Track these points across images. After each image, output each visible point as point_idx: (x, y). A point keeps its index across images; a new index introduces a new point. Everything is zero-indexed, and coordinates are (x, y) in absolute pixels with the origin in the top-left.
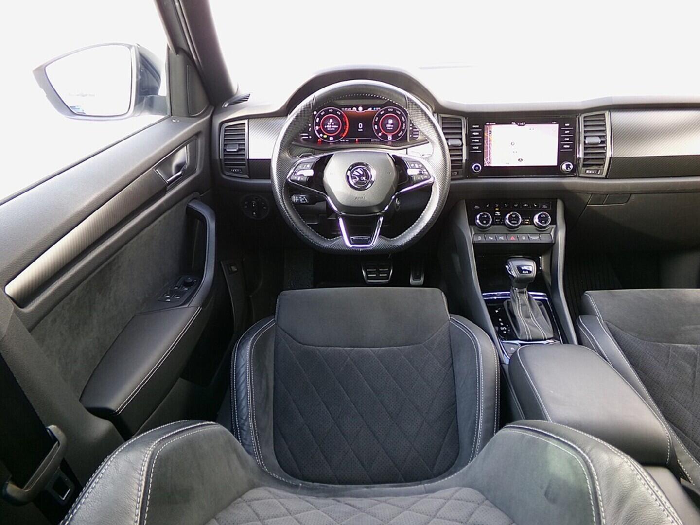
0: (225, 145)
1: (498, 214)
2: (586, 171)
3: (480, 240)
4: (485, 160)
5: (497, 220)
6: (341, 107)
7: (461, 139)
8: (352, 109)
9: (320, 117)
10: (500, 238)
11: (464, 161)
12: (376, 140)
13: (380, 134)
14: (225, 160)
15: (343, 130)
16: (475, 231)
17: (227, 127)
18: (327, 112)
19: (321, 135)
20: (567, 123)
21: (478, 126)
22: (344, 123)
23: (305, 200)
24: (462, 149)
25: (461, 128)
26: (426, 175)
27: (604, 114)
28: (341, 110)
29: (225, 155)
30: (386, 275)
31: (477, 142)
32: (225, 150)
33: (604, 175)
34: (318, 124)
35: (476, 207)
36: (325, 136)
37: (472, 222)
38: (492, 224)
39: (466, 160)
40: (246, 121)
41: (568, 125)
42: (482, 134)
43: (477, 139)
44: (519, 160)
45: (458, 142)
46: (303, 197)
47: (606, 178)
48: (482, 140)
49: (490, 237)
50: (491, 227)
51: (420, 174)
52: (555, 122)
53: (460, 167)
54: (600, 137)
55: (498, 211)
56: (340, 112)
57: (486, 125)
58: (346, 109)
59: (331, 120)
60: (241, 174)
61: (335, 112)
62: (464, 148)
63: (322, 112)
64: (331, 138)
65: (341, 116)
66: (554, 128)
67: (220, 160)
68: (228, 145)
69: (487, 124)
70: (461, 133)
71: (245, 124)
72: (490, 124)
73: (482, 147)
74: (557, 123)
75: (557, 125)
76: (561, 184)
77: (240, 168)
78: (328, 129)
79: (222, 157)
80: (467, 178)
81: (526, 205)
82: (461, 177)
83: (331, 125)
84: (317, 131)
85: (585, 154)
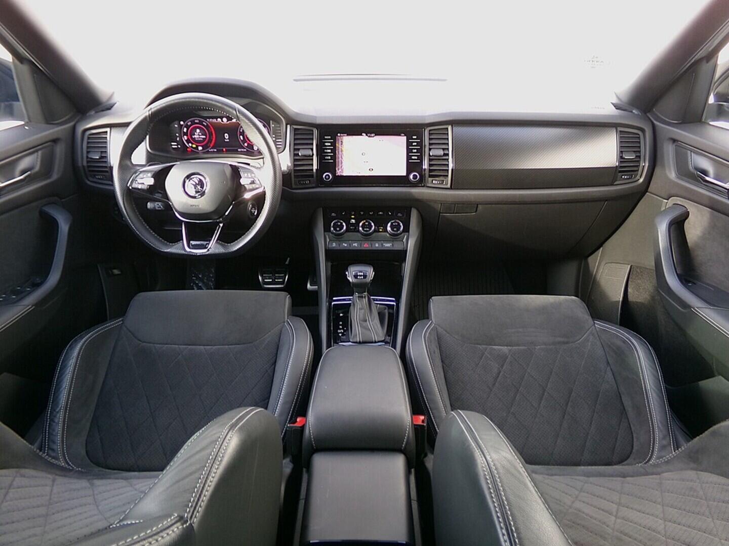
0: (88, 152)
1: (353, 221)
2: (432, 182)
3: (334, 247)
4: (337, 169)
5: (351, 228)
6: (206, 118)
7: (312, 149)
8: (217, 120)
9: (187, 126)
10: (354, 245)
11: (315, 171)
12: (243, 150)
13: (246, 144)
14: (88, 167)
15: (210, 140)
16: (329, 239)
17: (90, 135)
18: (193, 123)
19: (190, 145)
20: (414, 136)
21: (330, 137)
22: (211, 134)
23: (160, 207)
24: (312, 159)
25: (313, 139)
26: (257, 184)
27: (447, 129)
28: (206, 120)
29: (88, 162)
30: (281, 280)
31: (329, 153)
32: (87, 157)
33: (449, 186)
34: (186, 134)
35: (333, 214)
36: (194, 146)
37: (327, 229)
38: (347, 230)
39: (317, 170)
40: (108, 130)
41: (415, 137)
42: (334, 144)
43: (329, 149)
44: (370, 170)
45: (309, 152)
46: (158, 204)
47: (451, 188)
48: (334, 150)
49: (344, 244)
50: (345, 235)
51: (253, 182)
52: (403, 135)
53: (312, 176)
54: (444, 149)
55: (353, 219)
56: (205, 122)
57: (337, 135)
58: (211, 120)
59: (198, 131)
60: (105, 180)
61: (201, 123)
62: (315, 158)
63: (188, 122)
64: (200, 148)
65: (207, 127)
66: (403, 139)
67: (83, 166)
68: (91, 152)
69: (339, 135)
70: (312, 144)
71: (106, 132)
72: (342, 135)
73: (334, 158)
74: (405, 135)
75: (405, 137)
76: (410, 193)
77: (104, 175)
78: (197, 139)
79: (85, 164)
80: (320, 187)
81: (381, 213)
82: (314, 185)
83: (199, 135)
84: (186, 141)
85: (430, 165)
